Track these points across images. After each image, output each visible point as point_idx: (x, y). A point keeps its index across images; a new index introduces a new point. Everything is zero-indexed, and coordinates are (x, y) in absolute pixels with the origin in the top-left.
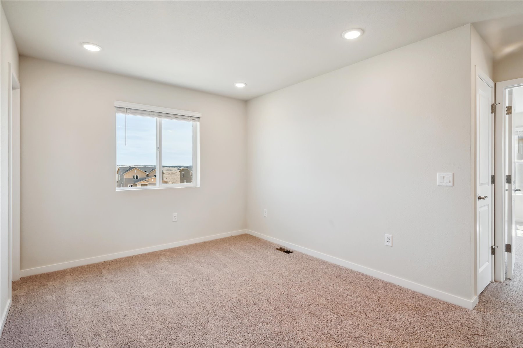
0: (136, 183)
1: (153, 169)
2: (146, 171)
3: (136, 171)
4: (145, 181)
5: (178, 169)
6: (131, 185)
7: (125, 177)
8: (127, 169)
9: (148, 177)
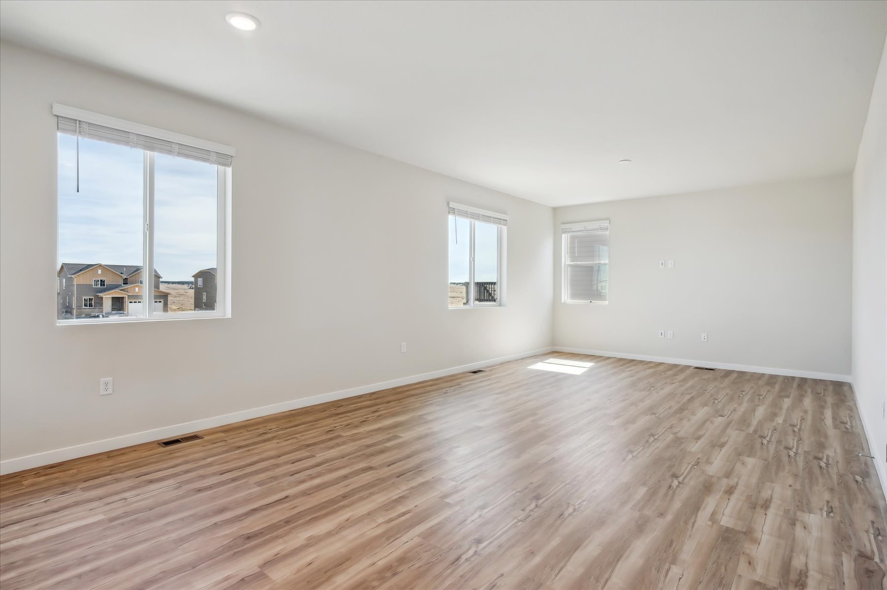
0: (101, 295)
1: (137, 270)
2: (122, 272)
3: (100, 272)
4: (121, 290)
5: (190, 288)
6: (90, 299)
7: (75, 283)
8: (81, 268)
9: (127, 284)
